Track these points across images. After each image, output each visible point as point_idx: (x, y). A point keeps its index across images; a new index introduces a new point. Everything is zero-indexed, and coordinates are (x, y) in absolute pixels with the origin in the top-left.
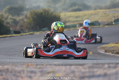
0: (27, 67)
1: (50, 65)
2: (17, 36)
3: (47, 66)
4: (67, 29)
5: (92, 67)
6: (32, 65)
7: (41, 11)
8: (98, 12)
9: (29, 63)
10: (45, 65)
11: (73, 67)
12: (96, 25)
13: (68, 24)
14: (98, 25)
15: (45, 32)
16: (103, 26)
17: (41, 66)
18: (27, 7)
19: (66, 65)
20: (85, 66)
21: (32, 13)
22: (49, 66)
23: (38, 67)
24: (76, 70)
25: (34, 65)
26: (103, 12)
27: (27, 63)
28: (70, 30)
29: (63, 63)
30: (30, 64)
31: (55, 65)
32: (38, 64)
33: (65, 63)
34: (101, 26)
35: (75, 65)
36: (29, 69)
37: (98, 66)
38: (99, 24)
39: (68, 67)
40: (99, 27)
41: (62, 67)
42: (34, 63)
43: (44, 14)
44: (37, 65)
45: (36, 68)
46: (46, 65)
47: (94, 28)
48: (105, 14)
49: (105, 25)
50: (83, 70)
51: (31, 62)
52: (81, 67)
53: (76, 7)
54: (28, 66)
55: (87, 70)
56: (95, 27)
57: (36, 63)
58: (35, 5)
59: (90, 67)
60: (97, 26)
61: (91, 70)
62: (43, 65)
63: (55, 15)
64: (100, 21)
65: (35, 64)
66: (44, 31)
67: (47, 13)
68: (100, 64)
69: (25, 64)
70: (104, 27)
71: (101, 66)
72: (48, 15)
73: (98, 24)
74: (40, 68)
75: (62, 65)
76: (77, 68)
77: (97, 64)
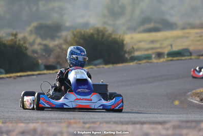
0: (68, 127)
1: (107, 122)
2: (50, 73)
3: (102, 125)
4: (135, 62)
5: (179, 127)
6: (75, 123)
7: (92, 31)
8: (188, 33)
9: (71, 119)
10: (98, 123)
11: (146, 127)
12: (185, 56)
13: (137, 54)
14: (188, 56)
15: (98, 66)
16: (197, 57)
17: (92, 125)
18: (68, 24)
19: (134, 123)
20: (167, 125)
21: (74, 35)
22: (105, 125)
23: (87, 126)
24: (152, 131)
25: (79, 122)
26: (197, 33)
27: (67, 119)
28: (140, 64)
29: (129, 120)
30: (72, 121)
31: (116, 123)
32: (86, 121)
33: (133, 119)
34: (193, 57)
35: (150, 123)
36: (71, 130)
37: (188, 125)
38: (191, 54)
39: (138, 126)
40: (191, 59)
41: (127, 126)
42: (79, 119)
43: (96, 36)
44: (84, 123)
45: (84, 127)
46: (101, 123)
47: (181, 60)
48: (201, 36)
49: (199, 56)
50: (164, 132)
51: (74, 118)
52: (160, 127)
53: (152, 25)
54: (69, 124)
55: (170, 132)
56: (183, 58)
57: (83, 119)
58: (80, 21)
59: (174, 127)
60: (187, 58)
61: (178, 131)
62: (94, 123)
63: (115, 38)
64: (191, 48)
65: (82, 121)
66: (96, 65)
67: (101, 34)
68: (192, 121)
69: (65, 122)
70: (198, 59)
71: (194, 124)
72: (102, 38)
73: (189, 54)
74: (89, 128)
75: (127, 123)
76: (153, 128)
77: (187, 122)
